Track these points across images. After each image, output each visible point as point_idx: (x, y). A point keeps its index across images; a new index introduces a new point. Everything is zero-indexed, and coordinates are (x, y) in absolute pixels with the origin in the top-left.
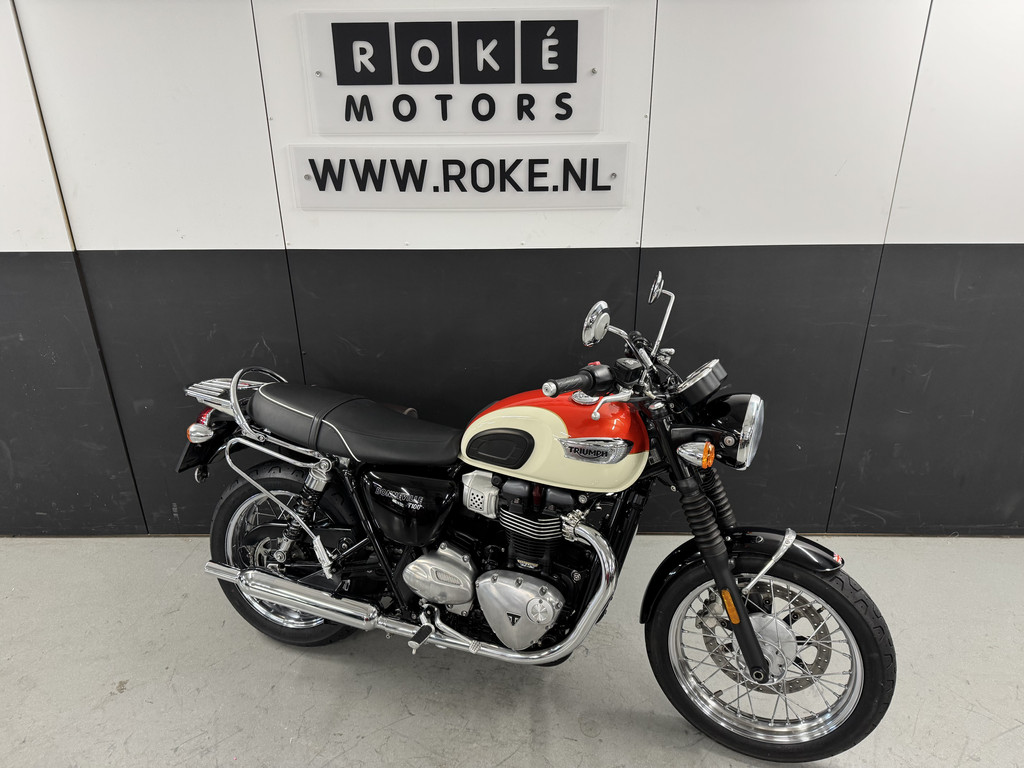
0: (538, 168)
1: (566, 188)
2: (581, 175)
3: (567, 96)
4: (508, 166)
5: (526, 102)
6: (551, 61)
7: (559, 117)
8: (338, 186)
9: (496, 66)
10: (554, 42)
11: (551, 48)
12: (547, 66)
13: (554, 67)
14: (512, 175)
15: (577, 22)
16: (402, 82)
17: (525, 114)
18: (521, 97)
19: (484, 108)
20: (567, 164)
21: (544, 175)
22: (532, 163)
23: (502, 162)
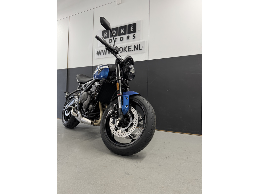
0: (130, 47)
1: (134, 50)
2: (137, 48)
3: (135, 35)
4: (125, 48)
5: (128, 37)
6: (132, 30)
7: (133, 38)
8: (100, 55)
9: (124, 32)
10: (133, 27)
11: (132, 28)
12: (131, 31)
13: (133, 31)
14: (126, 49)
15: (136, 23)
16: (110, 37)
17: (128, 39)
18: (127, 36)
19: (122, 39)
20: (135, 46)
21: (131, 48)
22: (129, 46)
23: (124, 47)
